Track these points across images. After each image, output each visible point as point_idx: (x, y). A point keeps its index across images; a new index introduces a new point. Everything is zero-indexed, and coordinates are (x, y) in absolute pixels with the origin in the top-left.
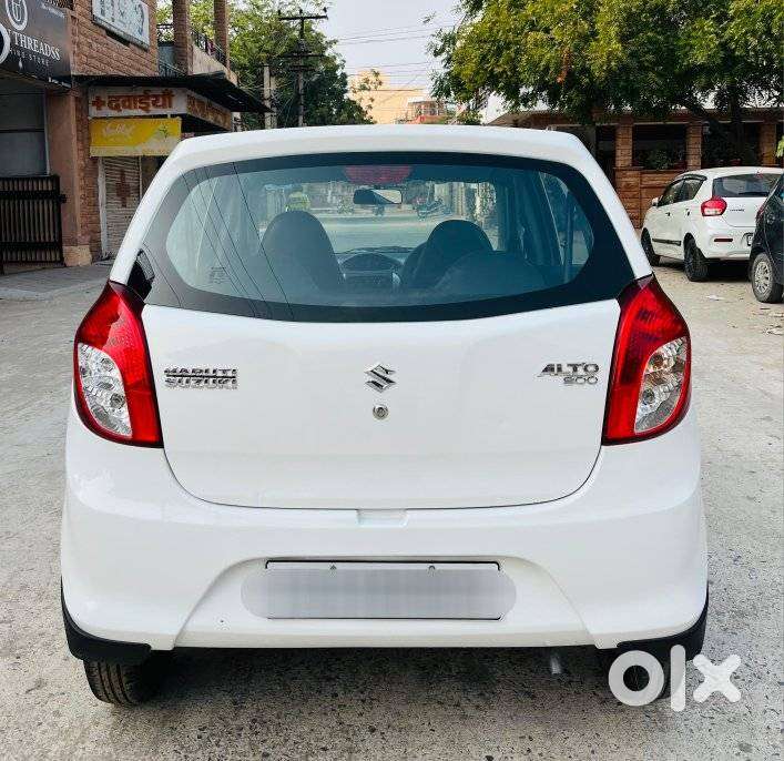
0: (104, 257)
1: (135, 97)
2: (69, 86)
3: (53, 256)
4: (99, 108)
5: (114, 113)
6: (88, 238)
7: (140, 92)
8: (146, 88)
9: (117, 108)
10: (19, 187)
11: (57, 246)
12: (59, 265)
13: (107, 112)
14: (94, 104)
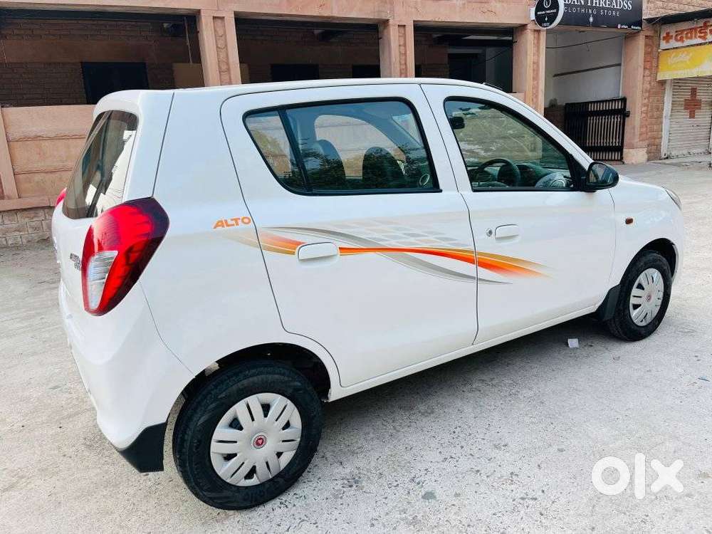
0: (663, 157)
1: (695, 29)
2: (639, 28)
3: (616, 155)
4: (668, 42)
5: (679, 44)
6: (646, 143)
7: (701, 23)
8: (705, 20)
9: (681, 40)
10: (603, 107)
11: (619, 149)
12: (620, 163)
13: (673, 43)
14: (664, 38)
